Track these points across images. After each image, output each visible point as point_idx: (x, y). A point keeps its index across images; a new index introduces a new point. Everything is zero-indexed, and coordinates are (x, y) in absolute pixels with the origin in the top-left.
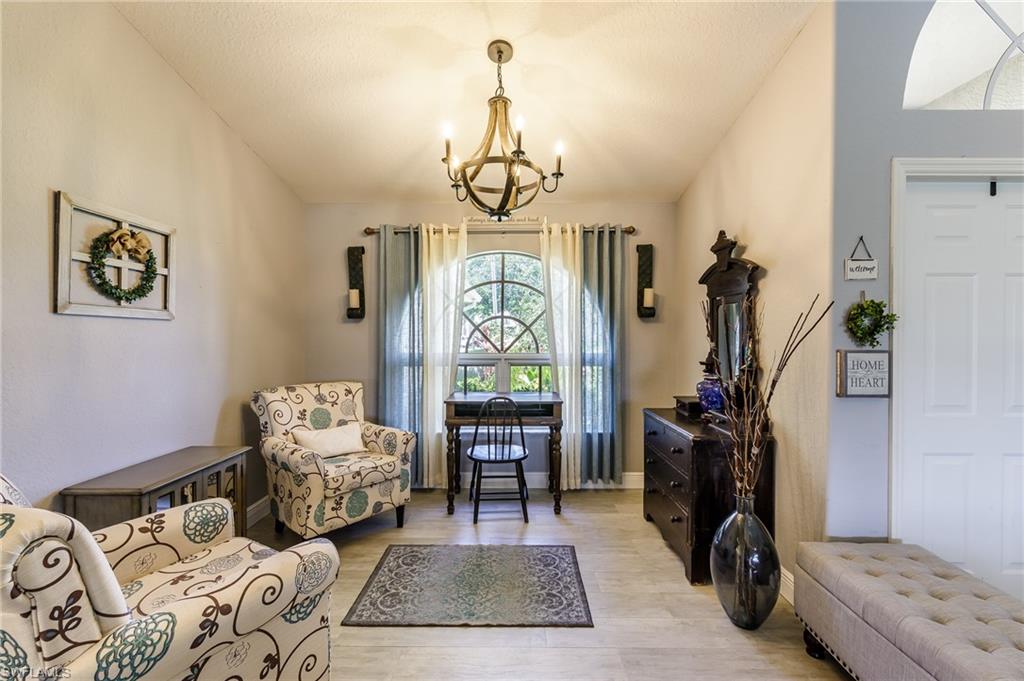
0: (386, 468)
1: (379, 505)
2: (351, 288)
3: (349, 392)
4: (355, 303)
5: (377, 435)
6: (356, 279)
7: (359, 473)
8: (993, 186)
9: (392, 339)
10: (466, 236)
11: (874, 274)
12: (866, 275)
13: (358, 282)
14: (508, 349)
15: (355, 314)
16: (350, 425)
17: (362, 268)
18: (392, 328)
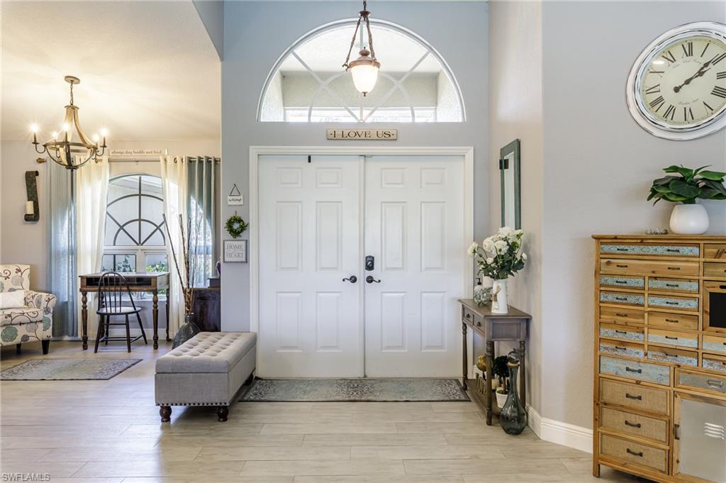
0: (31, 314)
1: (25, 338)
2: (29, 200)
3: (19, 270)
4: (30, 211)
5: (33, 297)
6: (32, 194)
7: (10, 316)
8: (309, 158)
9: (56, 236)
10: (108, 164)
11: (241, 203)
12: (237, 203)
13: (34, 196)
14: (144, 242)
15: (32, 218)
16: (17, 292)
17: (36, 186)
18: (56, 228)
